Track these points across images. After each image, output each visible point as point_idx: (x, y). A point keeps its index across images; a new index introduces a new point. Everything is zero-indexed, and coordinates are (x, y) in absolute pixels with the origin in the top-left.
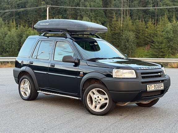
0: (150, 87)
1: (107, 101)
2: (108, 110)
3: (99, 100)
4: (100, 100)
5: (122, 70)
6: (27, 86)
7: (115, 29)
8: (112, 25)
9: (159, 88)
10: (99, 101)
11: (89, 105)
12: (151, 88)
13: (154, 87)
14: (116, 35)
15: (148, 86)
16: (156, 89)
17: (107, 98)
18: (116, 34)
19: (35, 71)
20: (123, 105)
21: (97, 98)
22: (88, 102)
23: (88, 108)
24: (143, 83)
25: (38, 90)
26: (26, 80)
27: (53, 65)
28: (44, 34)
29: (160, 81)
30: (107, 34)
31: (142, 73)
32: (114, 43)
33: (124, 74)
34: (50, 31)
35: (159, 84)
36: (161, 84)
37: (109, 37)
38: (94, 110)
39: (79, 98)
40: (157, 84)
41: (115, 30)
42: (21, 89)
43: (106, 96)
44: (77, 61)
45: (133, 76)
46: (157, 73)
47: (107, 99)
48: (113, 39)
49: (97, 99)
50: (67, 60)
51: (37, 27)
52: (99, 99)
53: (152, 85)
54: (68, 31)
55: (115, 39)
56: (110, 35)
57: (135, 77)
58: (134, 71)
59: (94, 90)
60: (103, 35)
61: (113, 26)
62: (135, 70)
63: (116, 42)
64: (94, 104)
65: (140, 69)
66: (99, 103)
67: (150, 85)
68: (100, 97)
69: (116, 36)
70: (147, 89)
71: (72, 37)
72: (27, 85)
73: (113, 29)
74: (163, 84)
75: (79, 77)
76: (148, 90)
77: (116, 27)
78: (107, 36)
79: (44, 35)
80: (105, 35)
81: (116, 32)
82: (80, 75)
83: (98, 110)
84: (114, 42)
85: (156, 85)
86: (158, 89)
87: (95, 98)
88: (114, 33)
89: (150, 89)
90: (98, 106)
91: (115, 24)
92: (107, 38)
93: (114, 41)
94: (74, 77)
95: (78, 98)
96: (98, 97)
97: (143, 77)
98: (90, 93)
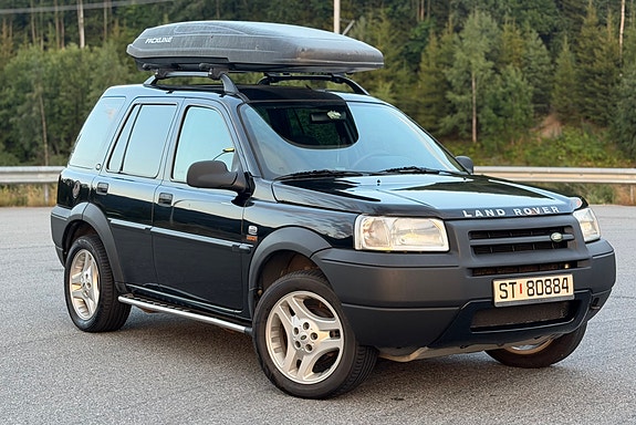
0: (509, 288)
1: (339, 343)
2: (343, 380)
3: (308, 337)
4: (315, 336)
5: (390, 221)
6: (89, 277)
7: (593, 54)
8: (581, 43)
9: (553, 295)
10: (310, 340)
11: (276, 358)
12: (513, 291)
13: (525, 288)
14: (594, 78)
15: (497, 284)
16: (536, 296)
17: (338, 331)
18: (597, 77)
19: (114, 221)
20: (406, 360)
21: (301, 329)
22: (272, 346)
23: (270, 367)
24: (475, 271)
25: (121, 295)
26: (87, 253)
27: (167, 197)
28: (153, 78)
29: (565, 263)
30: (562, 76)
31: (474, 234)
32: (586, 110)
33: (402, 237)
34: (176, 67)
35: (552, 278)
36: (561, 277)
37: (568, 86)
38: (292, 375)
39: (248, 329)
40: (543, 279)
41: (590, 59)
42: (73, 288)
43: (336, 324)
44: (241, 183)
45: (437, 245)
46: (549, 231)
47: (339, 336)
48: (587, 96)
49: (303, 332)
50: (202, 178)
51: (137, 52)
52: (307, 333)
53: (518, 281)
54: (233, 67)
55: (592, 94)
56: (573, 81)
57: (446, 248)
58: (441, 223)
59: (291, 299)
60: (545, 81)
61: (583, 46)
62: (444, 220)
63: (594, 106)
64: (291, 350)
65: (466, 216)
66: (310, 347)
67: (507, 282)
68: (314, 328)
69: (596, 84)
70: (493, 298)
71: (240, 90)
72: (88, 272)
73: (585, 57)
74: (570, 277)
75: (244, 246)
76: (497, 299)
77: (595, 50)
78: (561, 85)
79: (154, 84)
80: (555, 81)
81: (597, 66)
82: (248, 237)
83: (306, 377)
84: (587, 107)
85: (535, 280)
86: (545, 296)
87: (296, 330)
88: (588, 71)
89: (510, 299)
90: (309, 361)
91: (591, 39)
92: (561, 92)
93: (587, 103)
94: (230, 244)
95: (243, 328)
96: (307, 326)
97: (478, 250)
98: (278, 309)
